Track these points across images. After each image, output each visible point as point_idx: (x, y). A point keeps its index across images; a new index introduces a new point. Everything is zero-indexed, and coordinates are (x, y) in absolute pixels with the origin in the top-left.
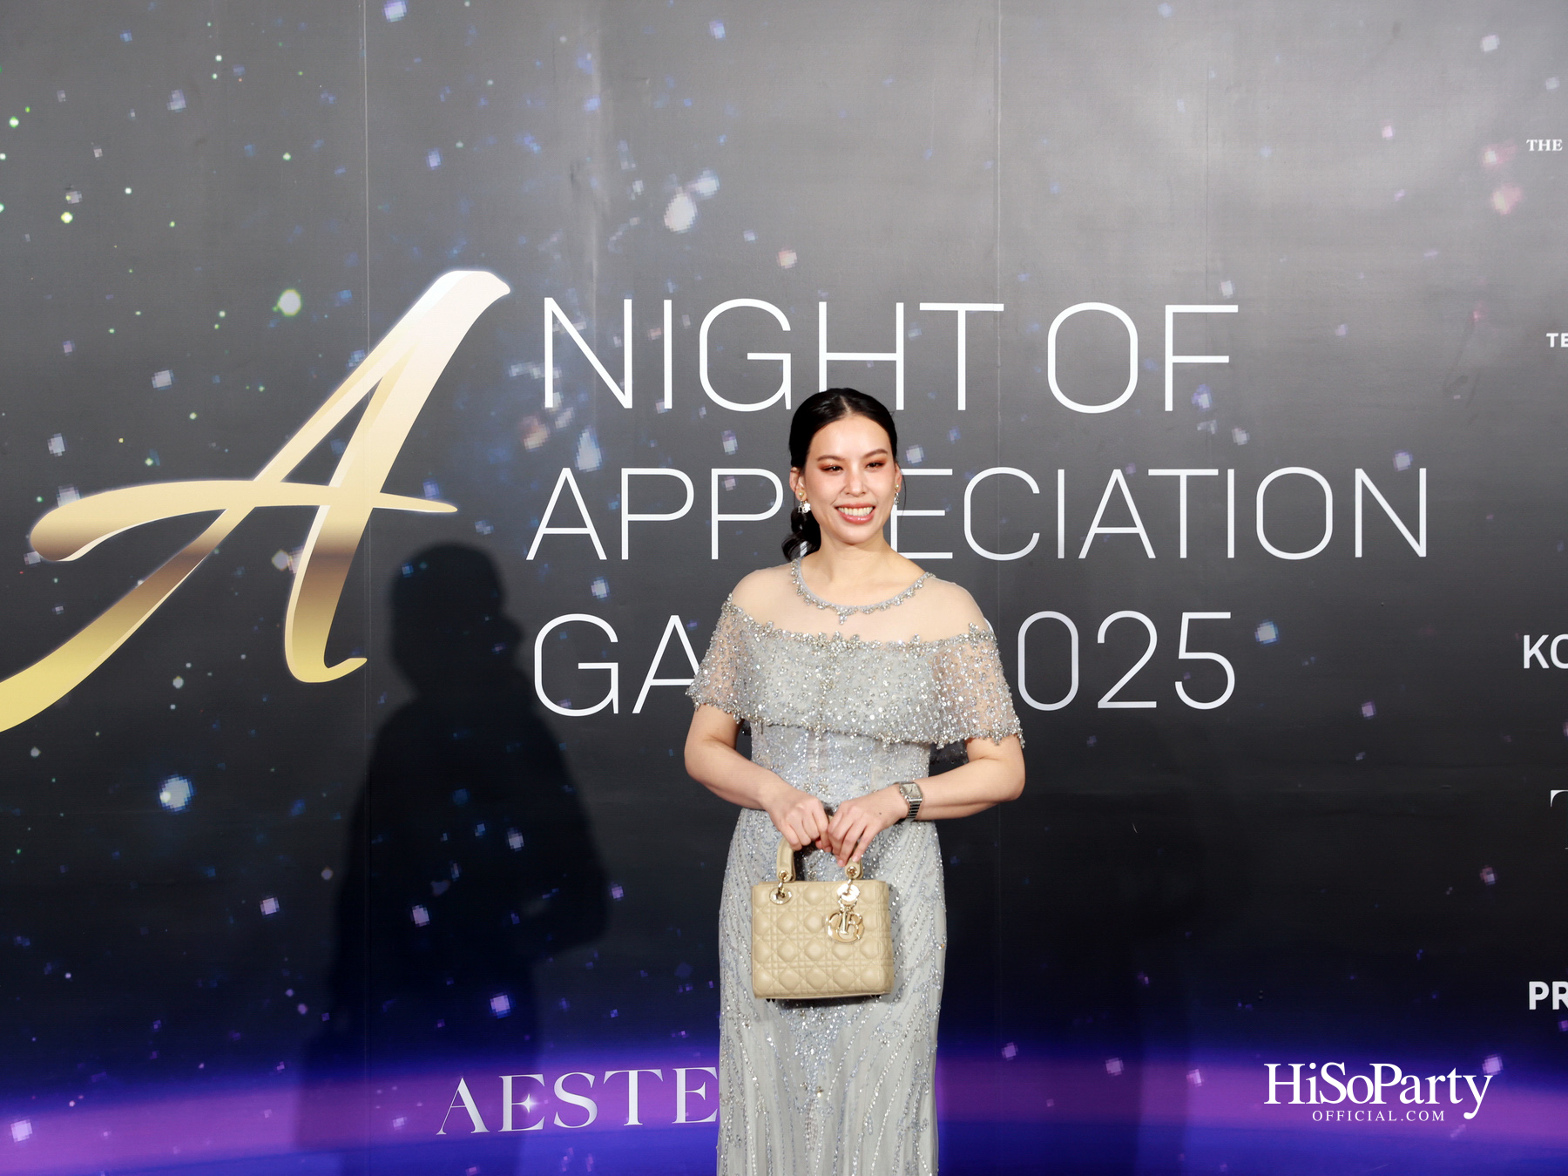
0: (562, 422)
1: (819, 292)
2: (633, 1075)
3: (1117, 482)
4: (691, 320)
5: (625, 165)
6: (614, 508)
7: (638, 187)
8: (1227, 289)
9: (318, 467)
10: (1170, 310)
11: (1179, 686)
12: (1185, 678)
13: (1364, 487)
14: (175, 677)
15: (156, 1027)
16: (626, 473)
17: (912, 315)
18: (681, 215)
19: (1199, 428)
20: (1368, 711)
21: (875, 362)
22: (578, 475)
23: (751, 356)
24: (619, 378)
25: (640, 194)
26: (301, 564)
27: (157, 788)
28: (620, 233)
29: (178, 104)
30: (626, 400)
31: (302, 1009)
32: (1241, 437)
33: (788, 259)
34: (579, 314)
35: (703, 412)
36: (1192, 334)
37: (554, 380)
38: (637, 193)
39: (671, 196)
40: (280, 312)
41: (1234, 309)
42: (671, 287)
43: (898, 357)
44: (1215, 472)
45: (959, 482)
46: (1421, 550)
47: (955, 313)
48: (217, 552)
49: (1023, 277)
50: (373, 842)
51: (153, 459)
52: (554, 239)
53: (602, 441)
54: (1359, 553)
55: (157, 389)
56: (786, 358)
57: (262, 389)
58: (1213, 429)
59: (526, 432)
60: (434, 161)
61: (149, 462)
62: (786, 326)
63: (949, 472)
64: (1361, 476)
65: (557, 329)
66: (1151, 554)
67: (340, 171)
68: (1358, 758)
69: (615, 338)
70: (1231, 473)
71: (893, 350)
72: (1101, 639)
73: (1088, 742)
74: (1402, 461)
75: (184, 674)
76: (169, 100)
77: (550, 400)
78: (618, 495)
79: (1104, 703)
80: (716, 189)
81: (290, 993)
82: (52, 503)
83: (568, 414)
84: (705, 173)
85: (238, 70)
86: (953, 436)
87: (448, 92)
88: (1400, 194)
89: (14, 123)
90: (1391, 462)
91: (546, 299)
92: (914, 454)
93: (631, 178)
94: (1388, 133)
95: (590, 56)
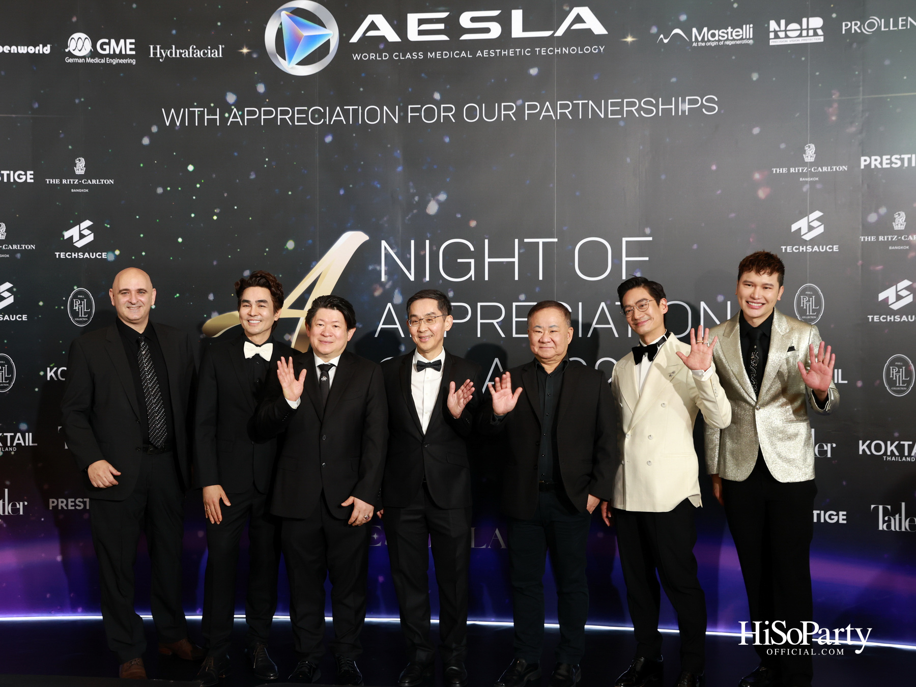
0: (388, 286)
1: (485, 236)
3: (603, 307)
4: (436, 248)
5: (412, 191)
7: (416, 198)
8: (648, 231)
9: (300, 303)
10: (624, 240)
13: (704, 308)
17: (521, 244)
18: (432, 208)
21: (507, 262)
22: (394, 306)
23: (459, 260)
24: (409, 270)
25: (417, 201)
26: (294, 338)
28: (410, 216)
29: (253, 176)
30: (412, 278)
33: (473, 224)
34: (394, 246)
35: (441, 282)
36: (634, 249)
37: (385, 271)
39: (429, 201)
40: (287, 248)
41: (650, 239)
42: (429, 235)
43: (516, 260)
47: (538, 243)
49: (565, 228)
52: (385, 219)
53: (403, 293)
56: (472, 261)
57: (281, 276)
59: (375, 290)
60: (342, 192)
62: (472, 249)
64: (703, 304)
65: (386, 252)
66: (617, 335)
67: (308, 197)
69: (408, 255)
71: (514, 257)
74: (720, 298)
76: (250, 175)
77: (383, 278)
80: (446, 198)
82: (209, 317)
83: (390, 283)
84: (442, 192)
85: (273, 163)
86: (537, 290)
87: (347, 167)
88: (719, 192)
89: (198, 186)
90: (715, 299)
91: (382, 241)
92: (522, 297)
93: (414, 195)
94: (714, 167)
95: (399, 152)
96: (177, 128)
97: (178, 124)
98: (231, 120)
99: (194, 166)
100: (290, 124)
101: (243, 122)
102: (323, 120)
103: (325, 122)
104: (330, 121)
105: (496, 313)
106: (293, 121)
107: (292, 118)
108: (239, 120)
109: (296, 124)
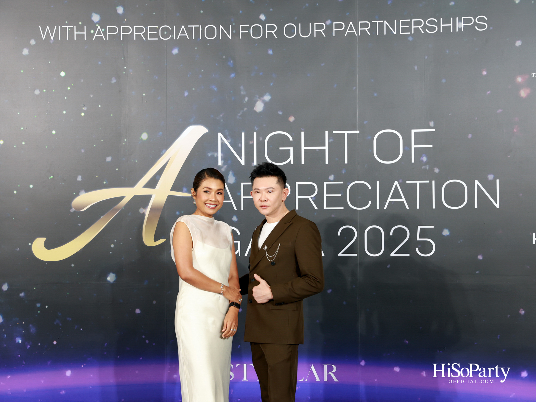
0: (223, 169)
1: (301, 128)
2: (245, 365)
3: (396, 185)
4: (262, 138)
6: (239, 194)
7: (246, 99)
8: (432, 124)
9: (152, 183)
10: (413, 131)
11: (417, 249)
12: (419, 246)
13: (478, 185)
14: (111, 244)
15: (106, 345)
16: (243, 184)
17: (330, 135)
18: (259, 107)
19: (423, 168)
20: (480, 257)
21: (319, 149)
23: (281, 148)
24: (240, 156)
25: (247, 101)
26: (147, 212)
27: (106, 276)
28: (241, 113)
29: (114, 81)
30: (243, 162)
31: (147, 341)
32: (437, 170)
33: (292, 119)
34: (228, 137)
36: (420, 139)
37: (221, 157)
38: (246, 101)
39: (256, 101)
40: (142, 139)
41: (434, 130)
42: (256, 128)
43: (326, 148)
44: (428, 182)
45: (345, 186)
46: (497, 206)
47: (344, 134)
48: (123, 208)
49: (365, 122)
50: (168, 293)
51: (106, 182)
52: (221, 115)
53: (235, 175)
54: (476, 207)
55: (107, 162)
56: (291, 149)
57: (136, 161)
58: (427, 168)
60: (186, 94)
61: (105, 183)
62: (291, 139)
63: (342, 183)
64: (477, 182)
65: (222, 142)
66: (407, 208)
67: (159, 98)
68: (477, 273)
69: (239, 144)
70: (433, 182)
71: (325, 146)
72: (391, 234)
73: (387, 267)
74: (491, 177)
75: (114, 243)
76: (111, 80)
77: (220, 163)
78: (240, 191)
79: (392, 254)
80: (270, 99)
81: (144, 337)
82: (78, 195)
83: (225, 167)
84: (267, 94)
85: (131, 71)
86: (343, 171)
87: (190, 74)
88: (489, 92)
89: (69, 88)
90: (487, 178)
91: (219, 133)
92: (332, 177)
93: (244, 96)
94: (484, 73)
95: (232, 62)
96: (51, 42)
97: (52, 39)
98: (96, 35)
99: (65, 72)
100: (144, 39)
101: (106, 37)
102: (170, 36)
103: (172, 38)
104: (176, 37)
105: (310, 190)
106: (146, 38)
107: (146, 35)
108: (102, 35)
109: (149, 39)
